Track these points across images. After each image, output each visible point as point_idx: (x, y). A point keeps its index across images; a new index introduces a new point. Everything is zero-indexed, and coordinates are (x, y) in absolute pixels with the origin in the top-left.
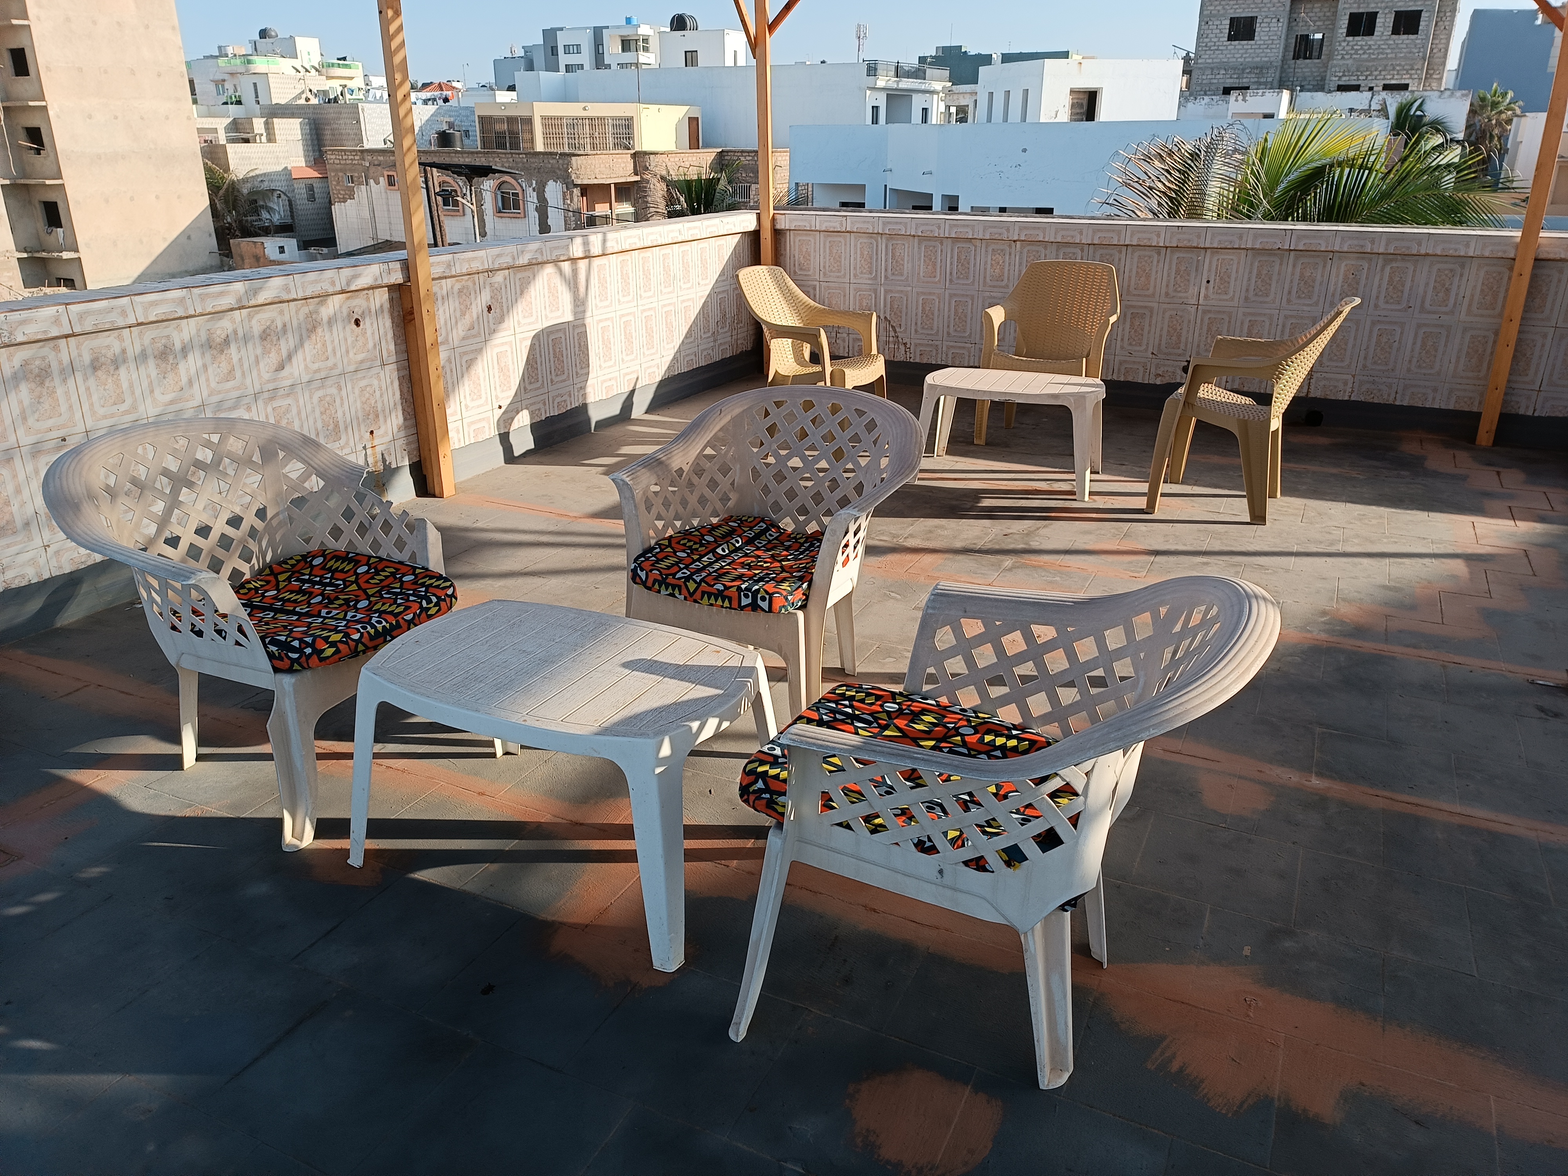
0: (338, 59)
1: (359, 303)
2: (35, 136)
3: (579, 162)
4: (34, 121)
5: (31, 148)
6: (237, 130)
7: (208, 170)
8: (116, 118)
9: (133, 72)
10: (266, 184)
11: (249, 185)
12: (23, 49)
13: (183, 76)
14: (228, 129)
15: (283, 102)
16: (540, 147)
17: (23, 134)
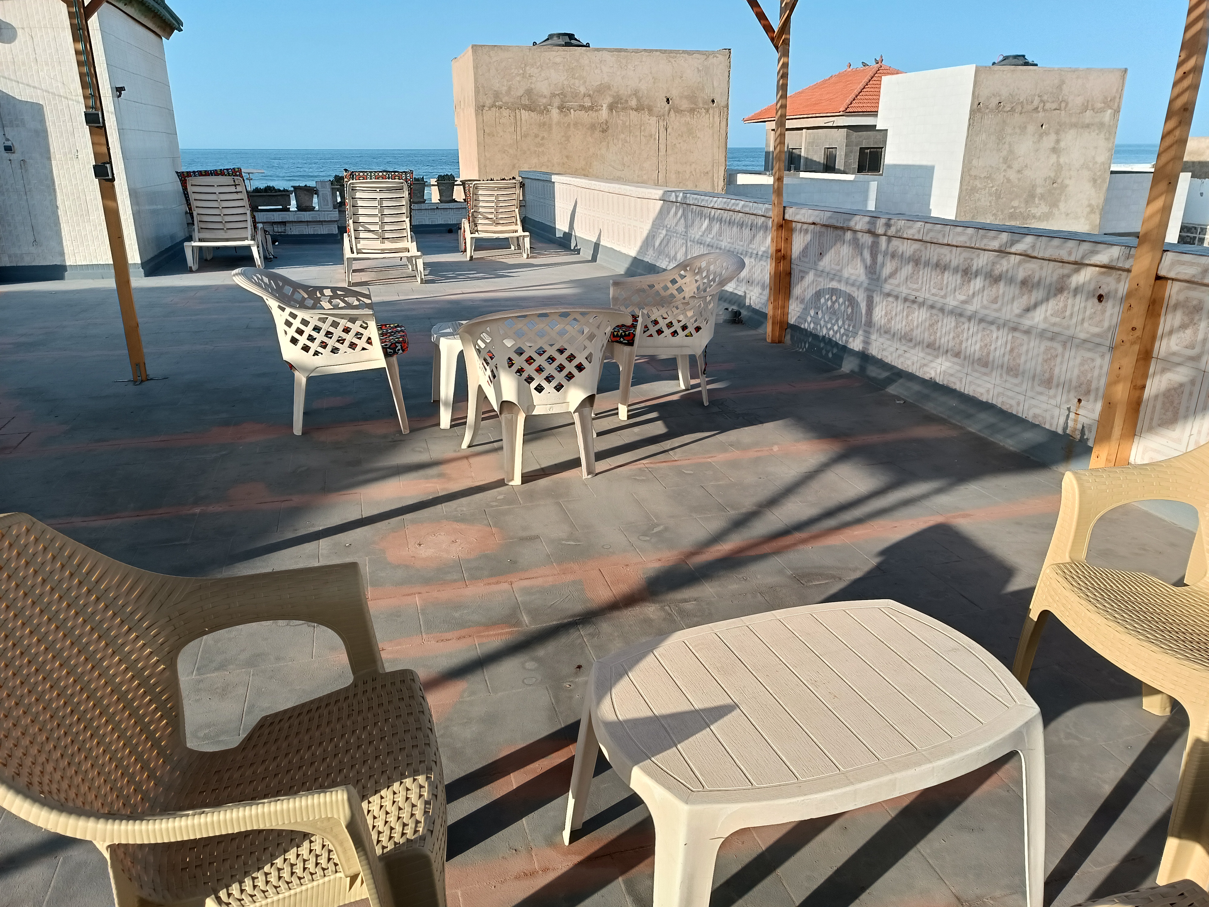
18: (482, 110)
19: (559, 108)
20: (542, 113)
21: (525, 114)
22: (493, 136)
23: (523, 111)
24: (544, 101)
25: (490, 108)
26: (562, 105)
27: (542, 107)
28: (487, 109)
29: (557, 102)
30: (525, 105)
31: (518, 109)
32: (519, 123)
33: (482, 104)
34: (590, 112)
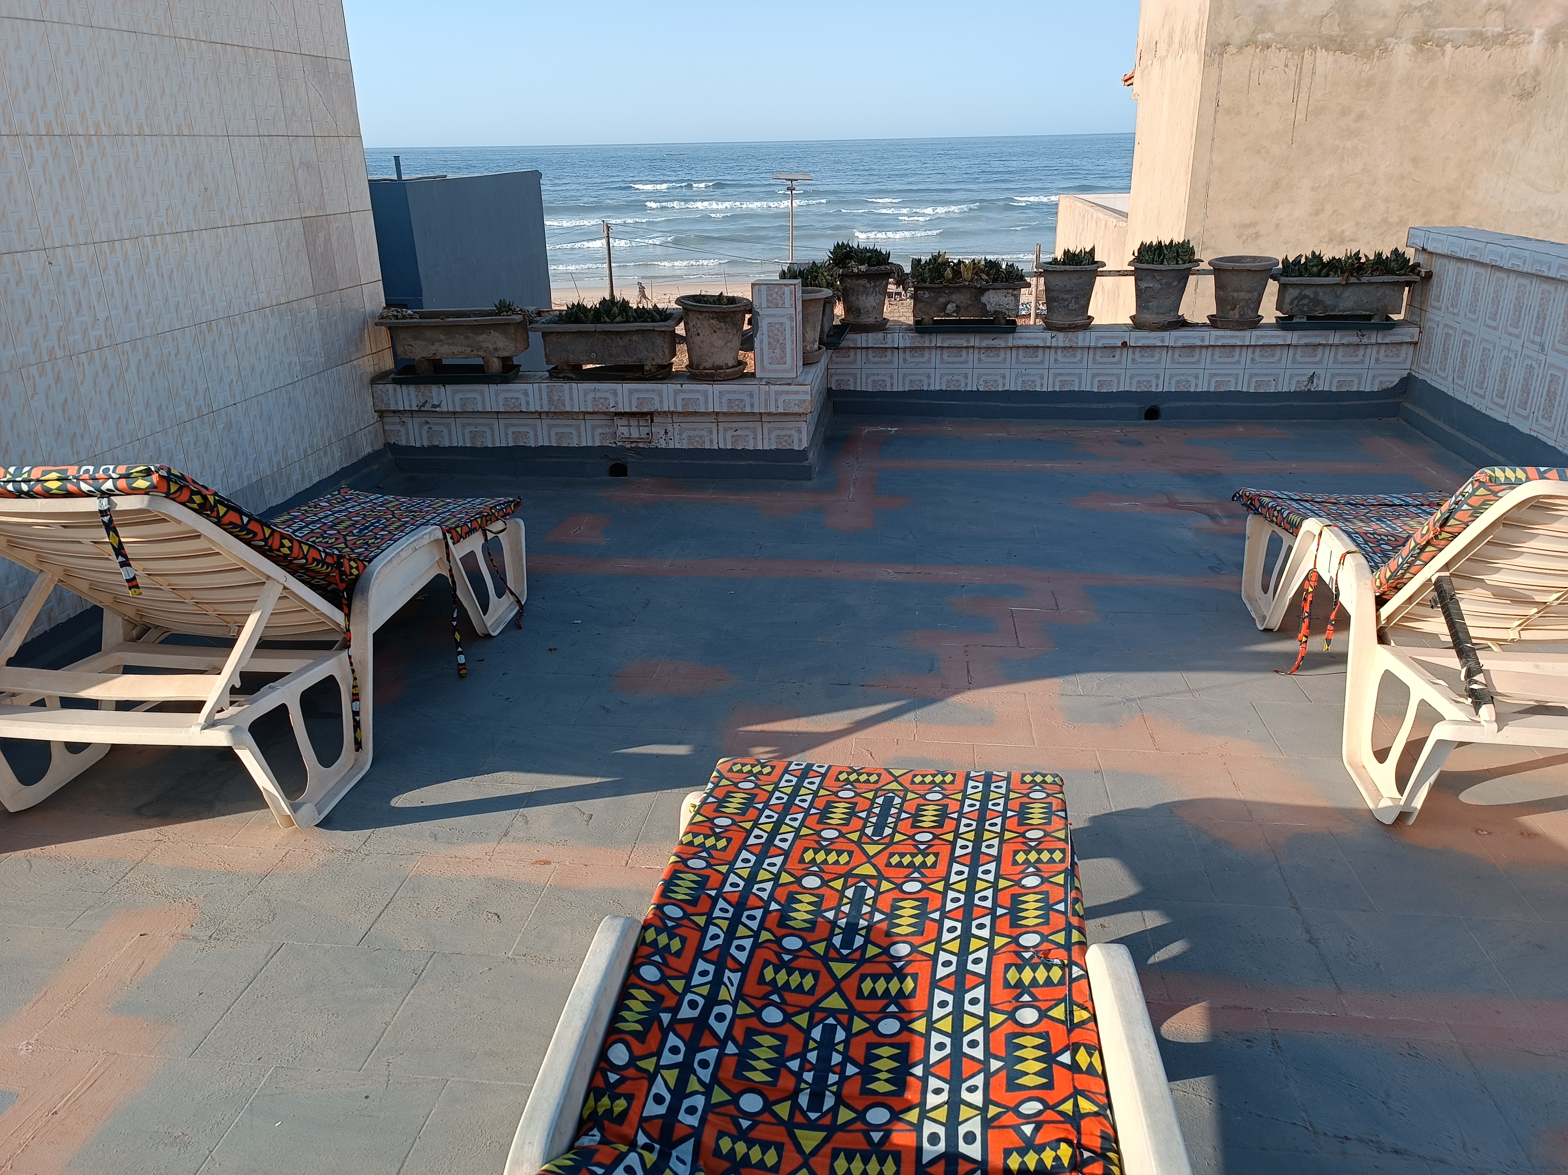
18: (1221, 55)
19: (1415, 41)
20: (1368, 54)
21: (1325, 60)
22: (1239, 113)
23: (1321, 53)
24: (1380, 25)
25: (1240, 49)
26: (1424, 34)
27: (1372, 42)
28: (1232, 49)
29: (1412, 26)
30: (1331, 39)
31: (1311, 47)
32: (1305, 82)
33: (1222, 39)
34: (1497, 50)
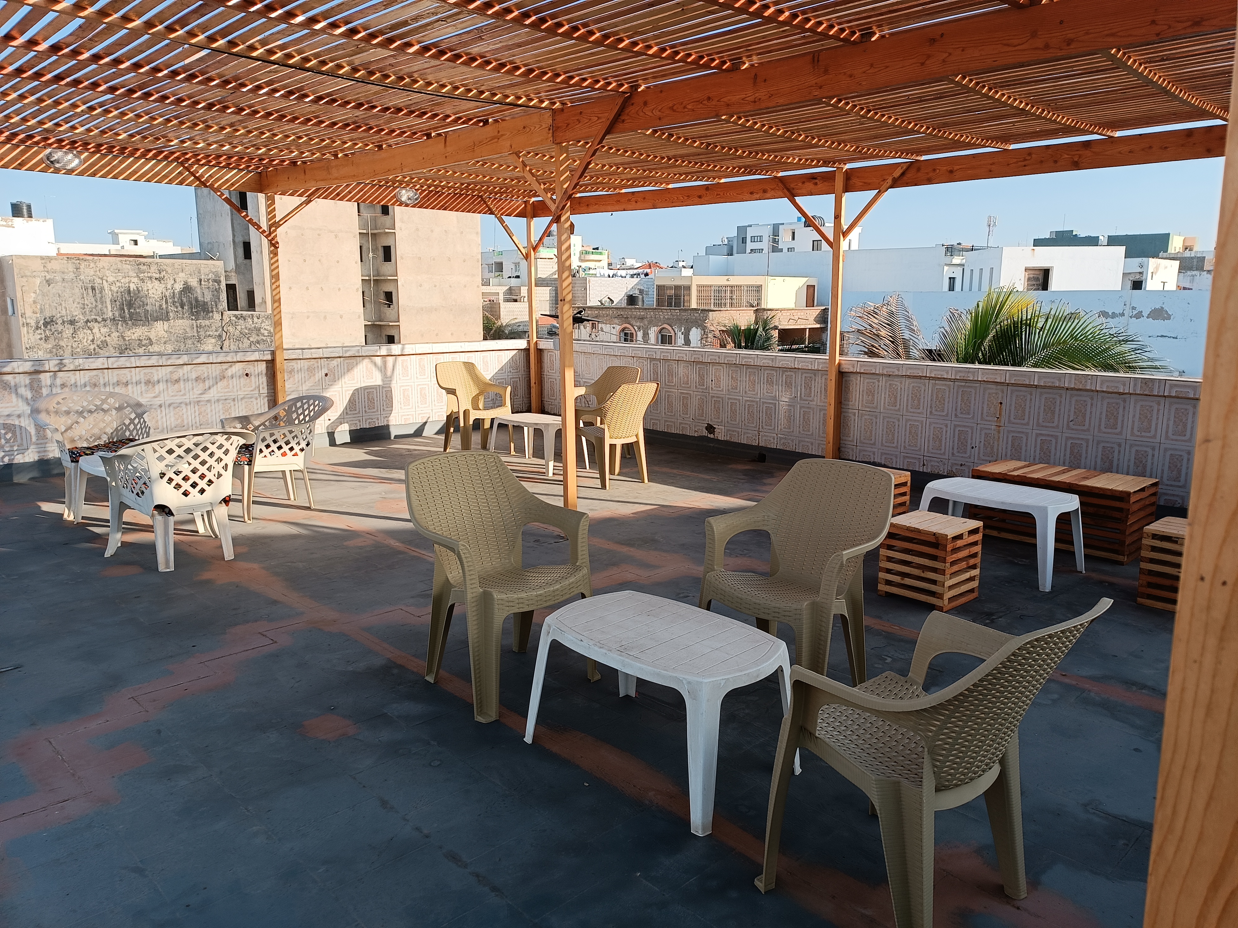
0: (594, 249)
1: (250, 369)
2: (389, 296)
3: (714, 315)
4: (388, 288)
5: (386, 304)
6: (511, 294)
7: (486, 319)
8: (435, 286)
9: (449, 259)
10: (521, 327)
11: (510, 328)
12: (390, 246)
13: (478, 262)
14: (505, 293)
15: (544, 276)
16: (694, 305)
17: (382, 296)
